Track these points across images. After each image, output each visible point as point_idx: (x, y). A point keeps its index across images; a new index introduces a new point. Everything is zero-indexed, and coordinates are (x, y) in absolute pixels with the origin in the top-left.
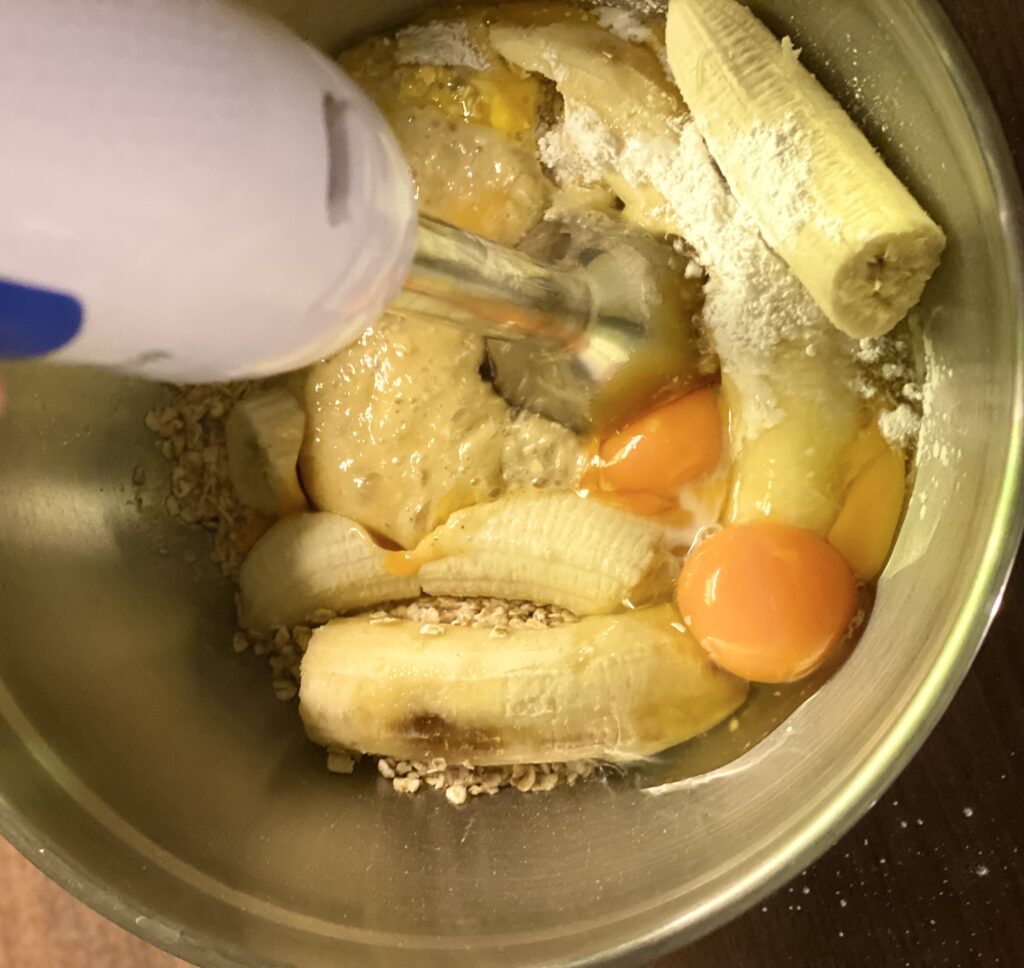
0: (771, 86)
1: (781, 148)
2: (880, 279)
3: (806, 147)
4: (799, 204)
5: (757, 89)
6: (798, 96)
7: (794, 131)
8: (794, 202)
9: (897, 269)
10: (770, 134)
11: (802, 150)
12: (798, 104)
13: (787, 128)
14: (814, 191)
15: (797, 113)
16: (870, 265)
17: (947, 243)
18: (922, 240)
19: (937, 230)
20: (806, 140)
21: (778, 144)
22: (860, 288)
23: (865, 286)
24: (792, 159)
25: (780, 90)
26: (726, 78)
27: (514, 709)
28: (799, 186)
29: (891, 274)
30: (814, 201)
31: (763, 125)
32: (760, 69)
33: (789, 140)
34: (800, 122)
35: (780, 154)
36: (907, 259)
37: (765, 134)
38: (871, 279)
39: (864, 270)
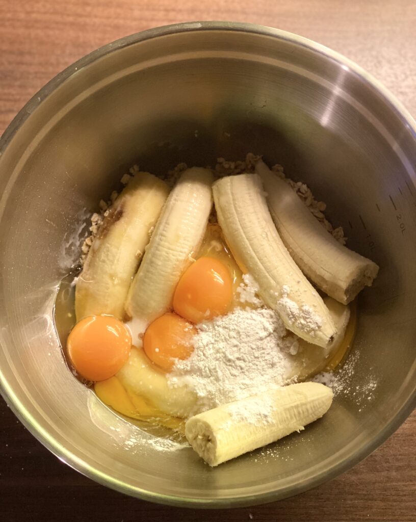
0: (287, 418)
1: (262, 415)
2: (203, 439)
3: (260, 425)
4: (239, 416)
5: (287, 412)
6: (281, 427)
7: (268, 422)
8: (240, 415)
9: (205, 446)
10: (269, 413)
11: (259, 423)
12: (278, 426)
13: (269, 419)
14: (242, 423)
15: (274, 425)
16: (209, 437)
17: (210, 467)
18: (213, 458)
19: (216, 464)
20: (263, 425)
21: (263, 414)
22: (201, 430)
23: (202, 432)
24: (257, 418)
25: (285, 421)
26: (295, 402)
27: (108, 247)
28: (246, 418)
29: (204, 443)
30: (238, 422)
31: (273, 411)
32: (295, 415)
33: (265, 419)
34: (271, 425)
35: (260, 415)
36: (208, 450)
37: (270, 411)
38: (204, 435)
39: (207, 434)
